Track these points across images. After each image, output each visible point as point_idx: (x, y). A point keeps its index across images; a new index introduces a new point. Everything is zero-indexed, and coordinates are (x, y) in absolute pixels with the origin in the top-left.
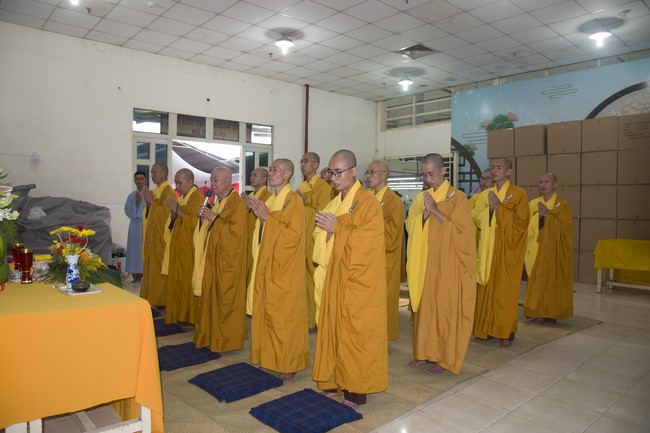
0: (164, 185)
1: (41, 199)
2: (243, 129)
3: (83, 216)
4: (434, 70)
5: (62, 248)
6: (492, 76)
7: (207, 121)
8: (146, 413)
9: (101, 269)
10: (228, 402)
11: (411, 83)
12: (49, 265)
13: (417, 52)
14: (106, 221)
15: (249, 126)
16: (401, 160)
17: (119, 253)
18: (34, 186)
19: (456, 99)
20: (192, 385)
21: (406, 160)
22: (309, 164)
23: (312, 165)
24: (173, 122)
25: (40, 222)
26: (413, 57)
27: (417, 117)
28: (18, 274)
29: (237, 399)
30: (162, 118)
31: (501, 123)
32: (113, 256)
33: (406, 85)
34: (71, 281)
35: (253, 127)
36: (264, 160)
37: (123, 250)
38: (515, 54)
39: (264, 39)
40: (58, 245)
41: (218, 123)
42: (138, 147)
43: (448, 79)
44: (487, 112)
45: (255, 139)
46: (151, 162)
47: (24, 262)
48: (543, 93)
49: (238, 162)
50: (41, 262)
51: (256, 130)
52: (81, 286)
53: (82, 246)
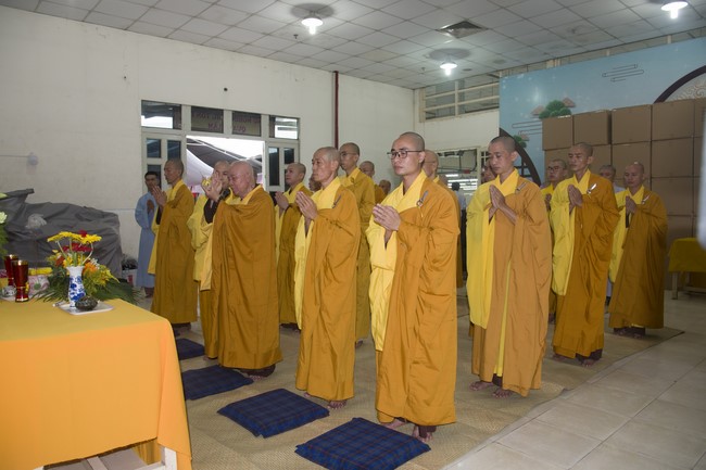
0: (179, 184)
1: (41, 205)
2: (265, 122)
3: (88, 223)
4: (481, 51)
5: (63, 258)
6: (546, 57)
7: (225, 113)
8: (170, 456)
9: (110, 282)
10: (265, 436)
11: (454, 66)
12: (48, 278)
13: (463, 30)
14: (114, 228)
15: (272, 119)
16: (439, 154)
17: (130, 265)
18: (32, 191)
19: (504, 84)
20: (222, 417)
21: (446, 154)
22: (348, 157)
23: (351, 158)
24: (186, 115)
25: (39, 231)
26: (457, 36)
27: (460, 106)
28: (12, 291)
29: (276, 433)
30: (174, 111)
31: (556, 110)
32: (124, 268)
33: (448, 69)
34: (75, 298)
35: (277, 120)
36: (289, 157)
37: (134, 261)
38: (573, 31)
39: (290, 18)
40: (59, 256)
41: (238, 116)
42: (148, 146)
43: (496, 62)
44: (538, 99)
45: (279, 134)
46: (162, 161)
47: (18, 277)
48: (604, 75)
49: (260, 160)
50: (39, 277)
51: (280, 123)
52: (86, 303)
53: (87, 255)
